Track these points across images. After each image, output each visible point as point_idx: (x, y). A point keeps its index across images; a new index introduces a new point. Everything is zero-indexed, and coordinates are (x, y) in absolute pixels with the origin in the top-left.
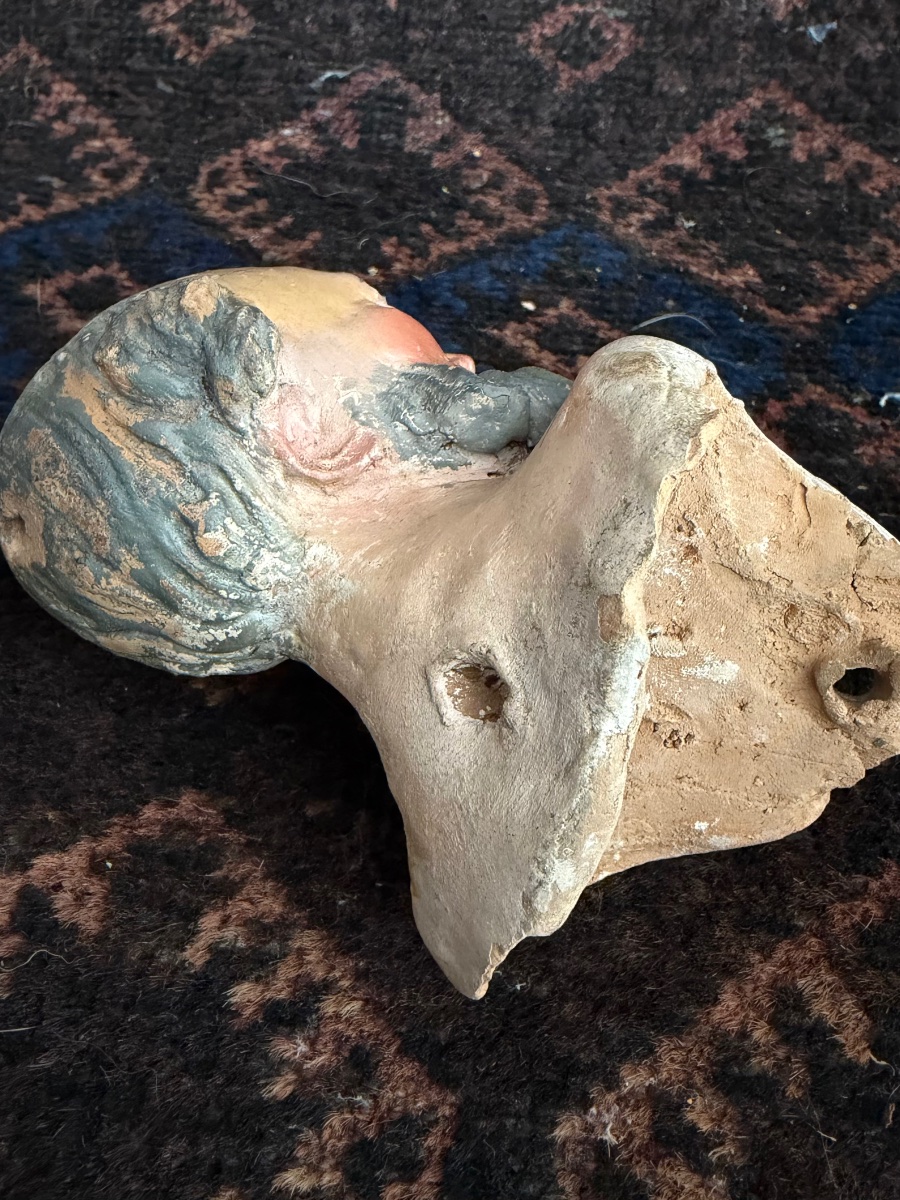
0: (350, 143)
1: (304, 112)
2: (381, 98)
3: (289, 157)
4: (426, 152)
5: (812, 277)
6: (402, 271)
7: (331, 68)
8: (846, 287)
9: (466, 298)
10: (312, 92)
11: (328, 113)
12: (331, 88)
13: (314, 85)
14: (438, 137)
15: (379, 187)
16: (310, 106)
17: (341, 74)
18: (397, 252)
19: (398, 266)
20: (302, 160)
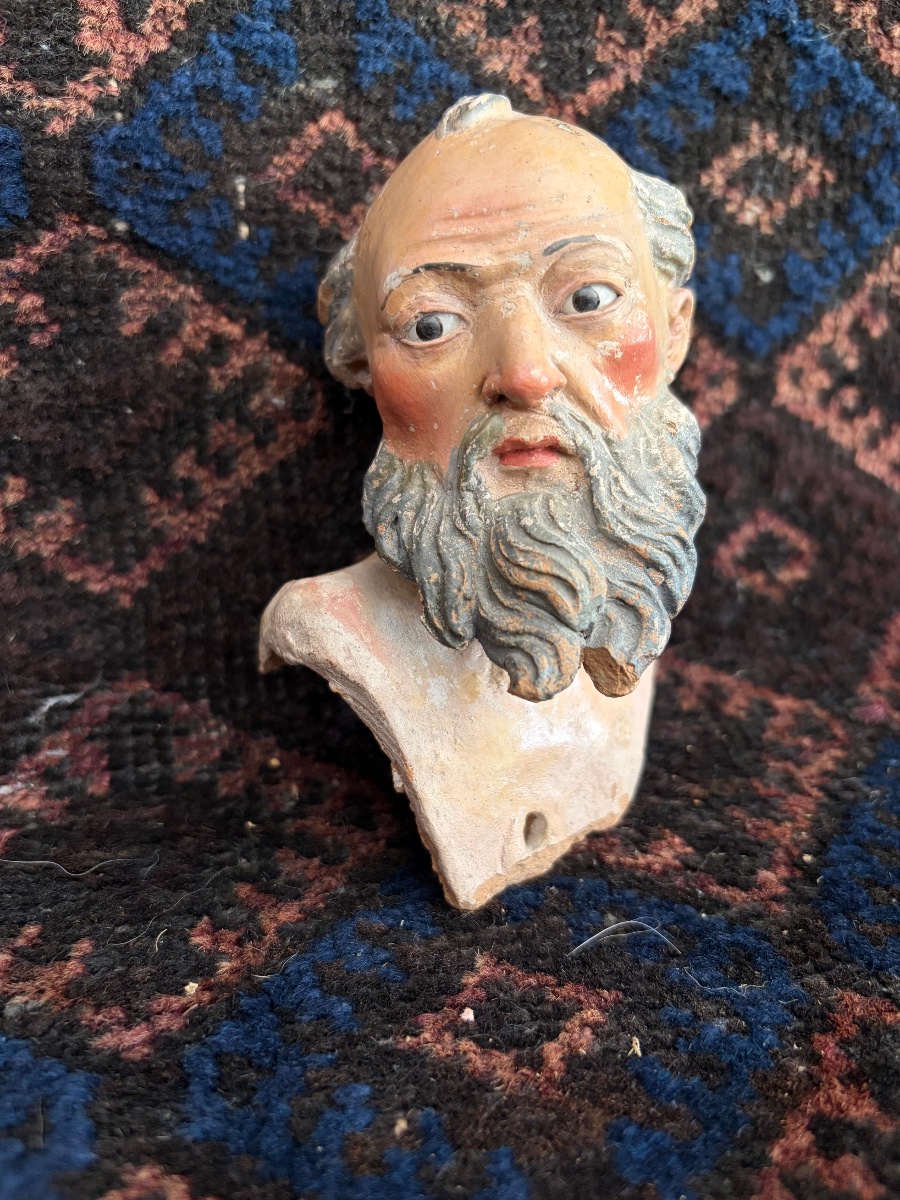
0: (99, 785)
1: (24, 757)
2: (131, 718)
3: (11, 826)
4: (206, 777)
5: (745, 830)
6: (234, 971)
7: (53, 694)
8: (785, 832)
9: (342, 992)
10: (34, 730)
11: (60, 753)
12: (57, 721)
13: (32, 720)
14: (217, 753)
15: (156, 840)
16: (31, 749)
17: (69, 699)
18: (215, 941)
19: (225, 965)
20: (32, 826)
